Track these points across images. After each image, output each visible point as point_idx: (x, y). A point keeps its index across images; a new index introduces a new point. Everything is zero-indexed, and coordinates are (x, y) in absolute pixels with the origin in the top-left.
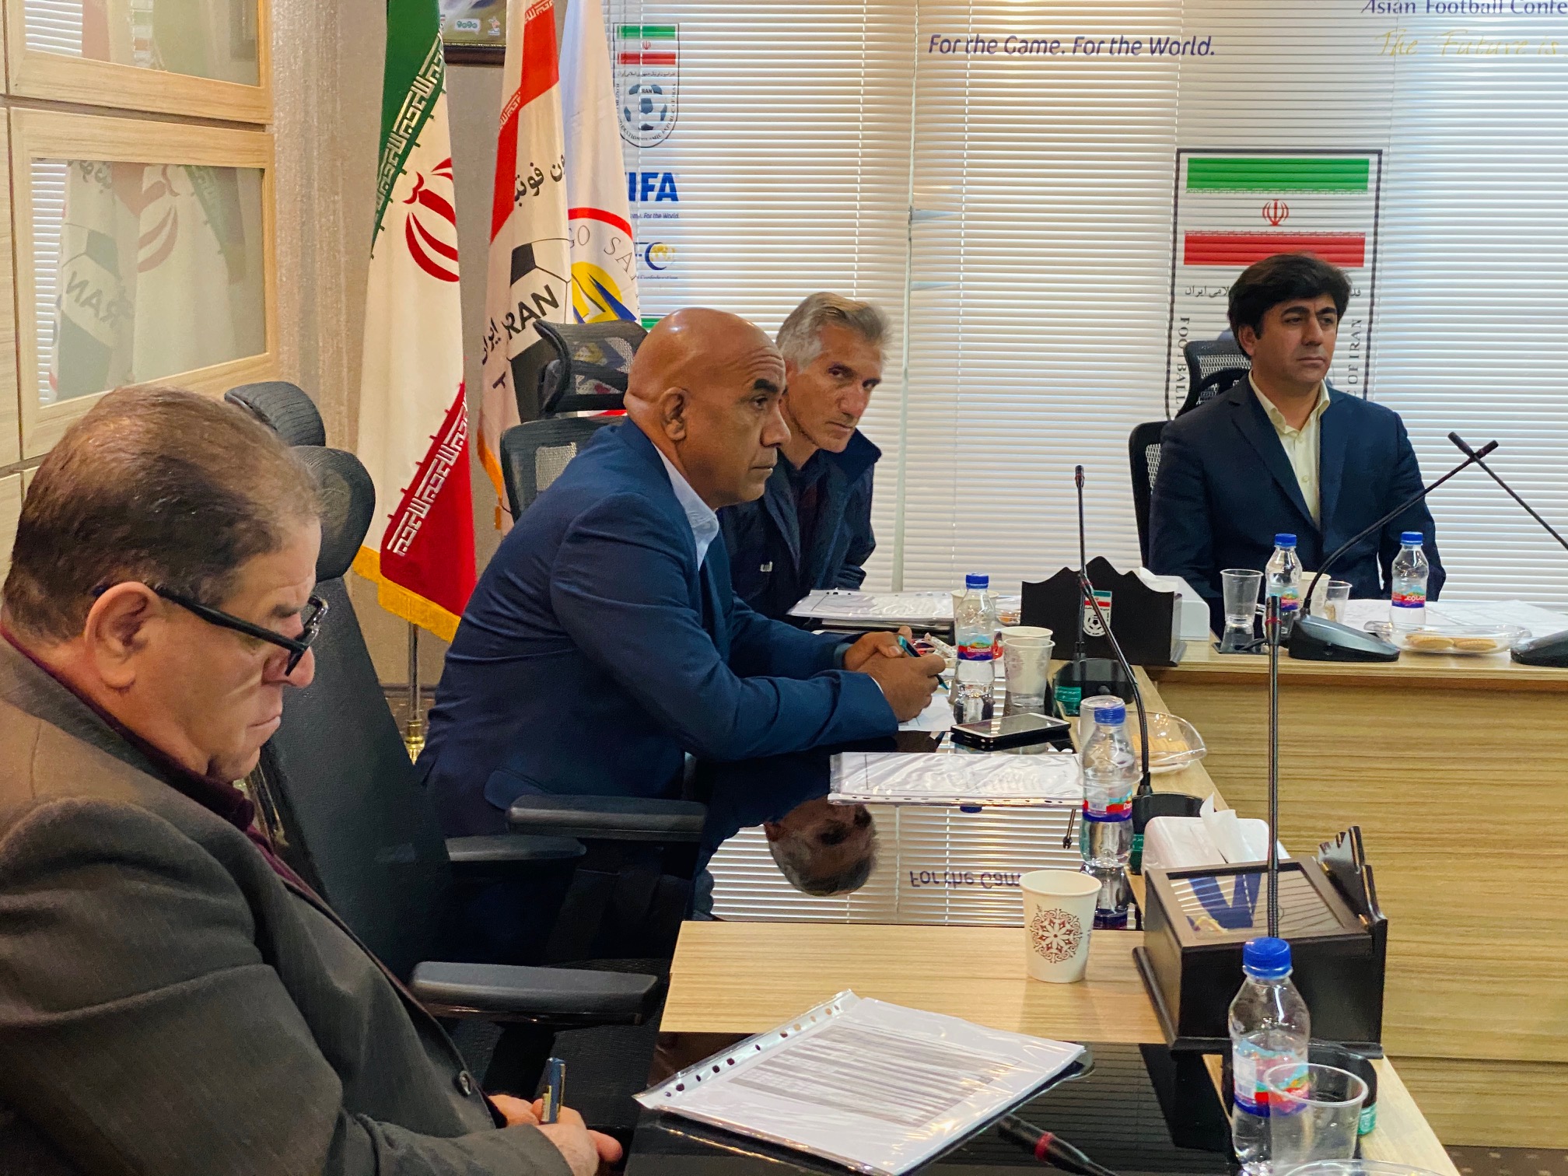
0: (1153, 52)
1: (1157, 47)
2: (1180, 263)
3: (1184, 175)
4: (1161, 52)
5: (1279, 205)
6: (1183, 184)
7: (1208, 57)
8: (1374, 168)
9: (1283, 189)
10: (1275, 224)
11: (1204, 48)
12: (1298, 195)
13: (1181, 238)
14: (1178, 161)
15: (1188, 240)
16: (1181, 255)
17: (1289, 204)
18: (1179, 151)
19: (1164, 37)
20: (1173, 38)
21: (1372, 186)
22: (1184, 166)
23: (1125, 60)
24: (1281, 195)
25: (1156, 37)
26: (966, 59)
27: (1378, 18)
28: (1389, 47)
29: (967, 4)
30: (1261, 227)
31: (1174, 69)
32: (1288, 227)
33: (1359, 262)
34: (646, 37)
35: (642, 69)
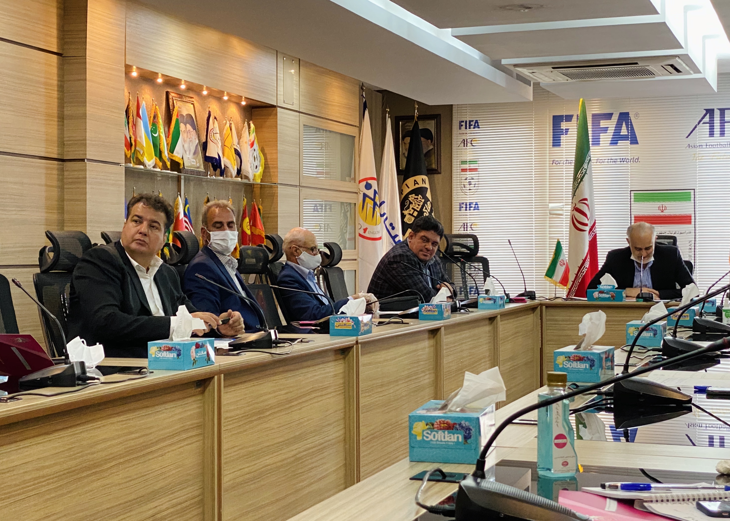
0: (621, 162)
1: (622, 160)
3: (633, 198)
4: (623, 162)
5: (663, 206)
7: (638, 162)
8: (692, 193)
9: (664, 201)
10: (662, 212)
12: (669, 203)
13: (632, 215)
14: (630, 194)
15: (635, 217)
17: (666, 206)
18: (631, 191)
19: (624, 157)
20: (627, 158)
21: (692, 199)
22: (632, 195)
23: (612, 165)
24: (663, 203)
25: (622, 158)
26: (563, 166)
27: (691, 150)
28: (695, 158)
29: (563, 150)
30: (658, 213)
31: (628, 167)
32: (667, 213)
33: (690, 223)
34: (469, 164)
35: (468, 173)
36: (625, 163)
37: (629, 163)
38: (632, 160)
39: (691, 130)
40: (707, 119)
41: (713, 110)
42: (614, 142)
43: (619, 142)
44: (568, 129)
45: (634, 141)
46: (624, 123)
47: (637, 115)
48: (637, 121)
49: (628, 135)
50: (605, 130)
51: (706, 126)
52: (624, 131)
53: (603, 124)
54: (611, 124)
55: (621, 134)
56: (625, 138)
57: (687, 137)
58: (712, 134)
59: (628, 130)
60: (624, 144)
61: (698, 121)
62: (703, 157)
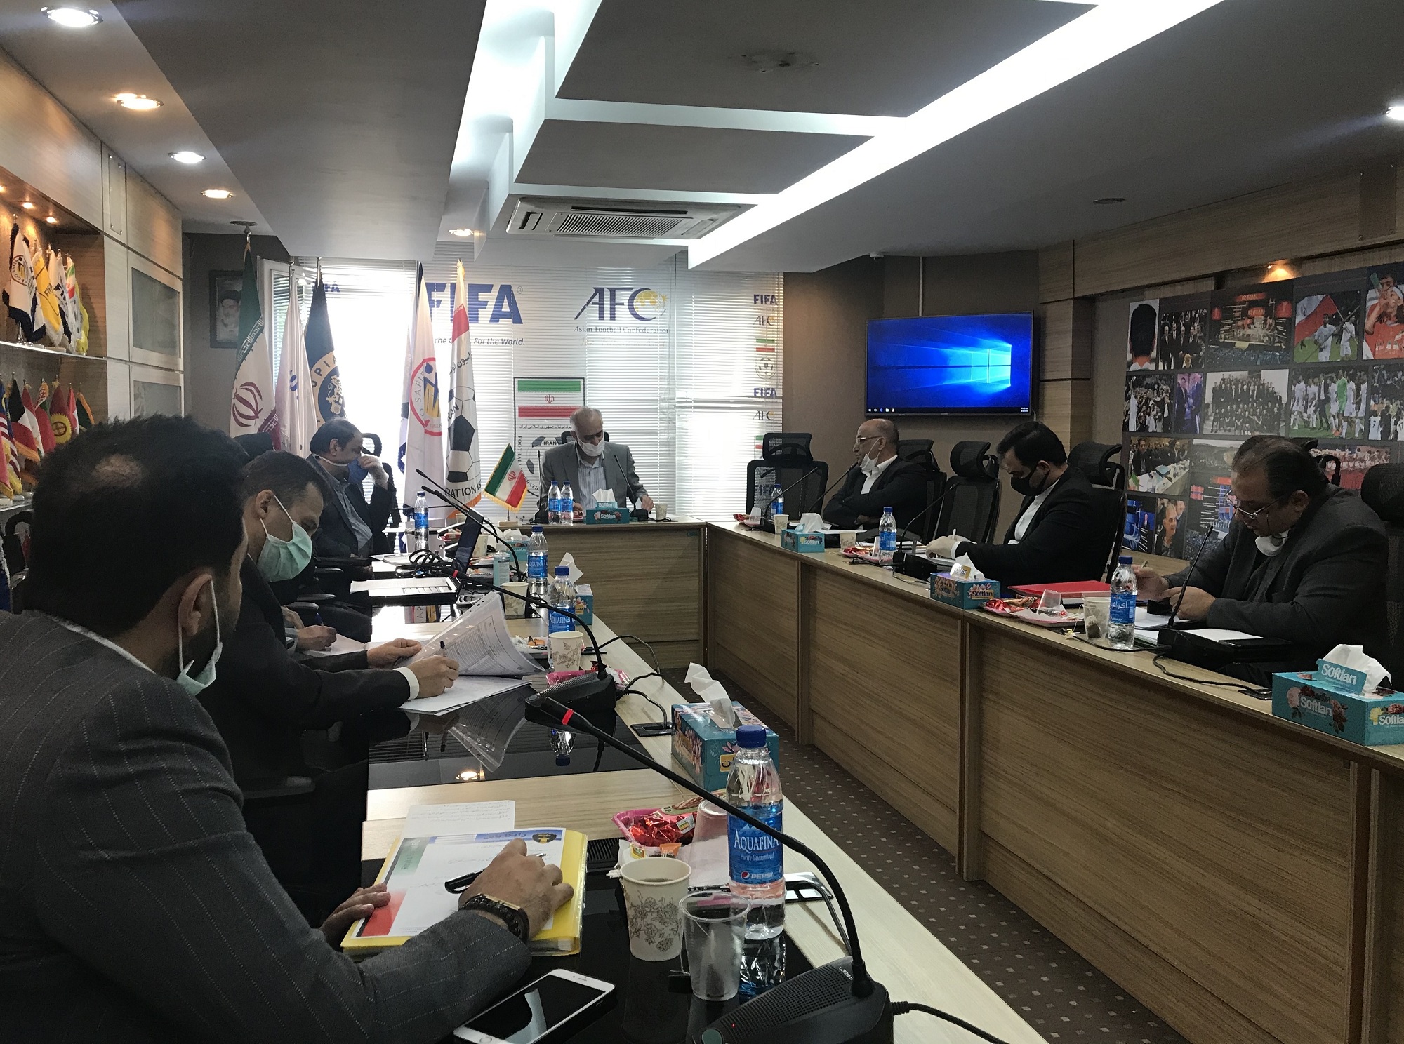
0: (503, 343)
1: (504, 342)
2: (517, 417)
3: (516, 386)
4: (506, 343)
5: (552, 397)
6: (516, 389)
7: (522, 345)
8: (582, 383)
9: (552, 391)
10: (550, 403)
11: (521, 342)
12: (557, 393)
13: (517, 408)
14: (514, 382)
15: (520, 409)
16: (517, 414)
17: (554, 396)
18: (514, 378)
19: (506, 338)
20: (510, 339)
21: (582, 389)
22: (516, 383)
23: (493, 346)
24: (553, 394)
25: (504, 338)
27: (580, 333)
28: (585, 343)
30: (544, 404)
31: (511, 350)
32: (554, 404)
37: (512, 345)
38: (515, 342)
39: (580, 310)
40: (596, 299)
41: (603, 289)
42: (495, 319)
43: (500, 319)
44: (441, 301)
45: (518, 320)
46: (506, 298)
47: (520, 290)
48: (520, 296)
49: (510, 312)
50: (484, 305)
51: (596, 307)
52: (506, 308)
53: (482, 297)
54: (491, 298)
55: (503, 310)
56: (506, 315)
57: (576, 318)
58: (601, 317)
59: (510, 306)
60: (506, 323)
61: (587, 301)
62: (593, 341)
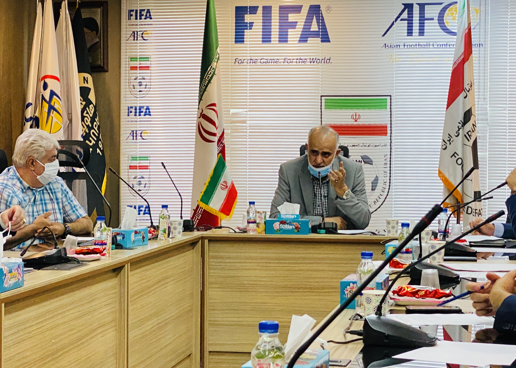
1: (312, 61)
5: (357, 115)
7: (330, 64)
10: (356, 121)
17: (360, 114)
18: (321, 96)
19: (314, 58)
20: (318, 58)
23: (301, 66)
26: (247, 66)
27: (387, 50)
28: (392, 60)
29: (247, 47)
31: (319, 68)
33: (386, 134)
34: (140, 61)
35: (138, 71)
36: (315, 63)
37: (320, 64)
38: (323, 61)
39: (388, 27)
40: (405, 15)
41: (412, 5)
42: (303, 39)
43: (309, 39)
44: (253, 23)
45: (325, 39)
46: (315, 17)
47: (328, 8)
48: (329, 15)
49: (319, 31)
50: (293, 25)
51: (404, 23)
53: (292, 17)
54: (300, 18)
55: (312, 30)
56: (315, 35)
57: (384, 35)
58: (410, 33)
59: (318, 25)
60: (314, 42)
61: (395, 17)
62: (401, 58)
